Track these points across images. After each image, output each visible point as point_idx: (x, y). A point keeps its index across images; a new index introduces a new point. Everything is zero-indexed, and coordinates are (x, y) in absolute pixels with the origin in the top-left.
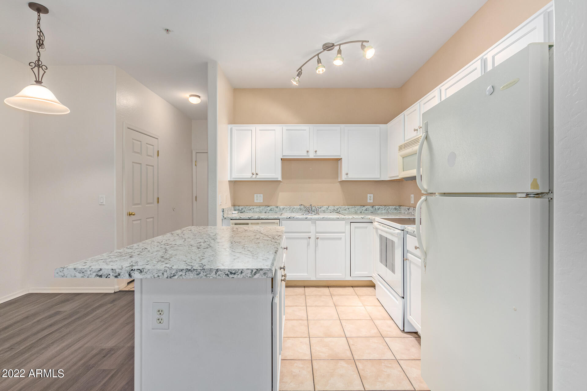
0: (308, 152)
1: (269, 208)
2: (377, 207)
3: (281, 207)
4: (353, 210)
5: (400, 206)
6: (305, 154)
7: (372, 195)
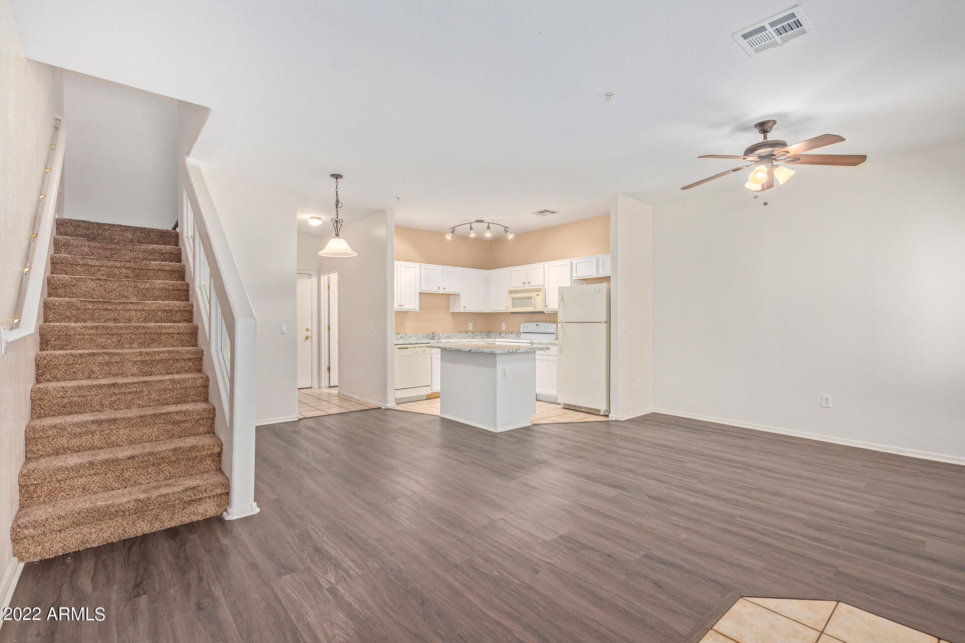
0: (439, 288)
1: (400, 336)
2: (475, 333)
3: (409, 335)
4: (460, 336)
5: (489, 332)
6: (437, 289)
7: (472, 324)
